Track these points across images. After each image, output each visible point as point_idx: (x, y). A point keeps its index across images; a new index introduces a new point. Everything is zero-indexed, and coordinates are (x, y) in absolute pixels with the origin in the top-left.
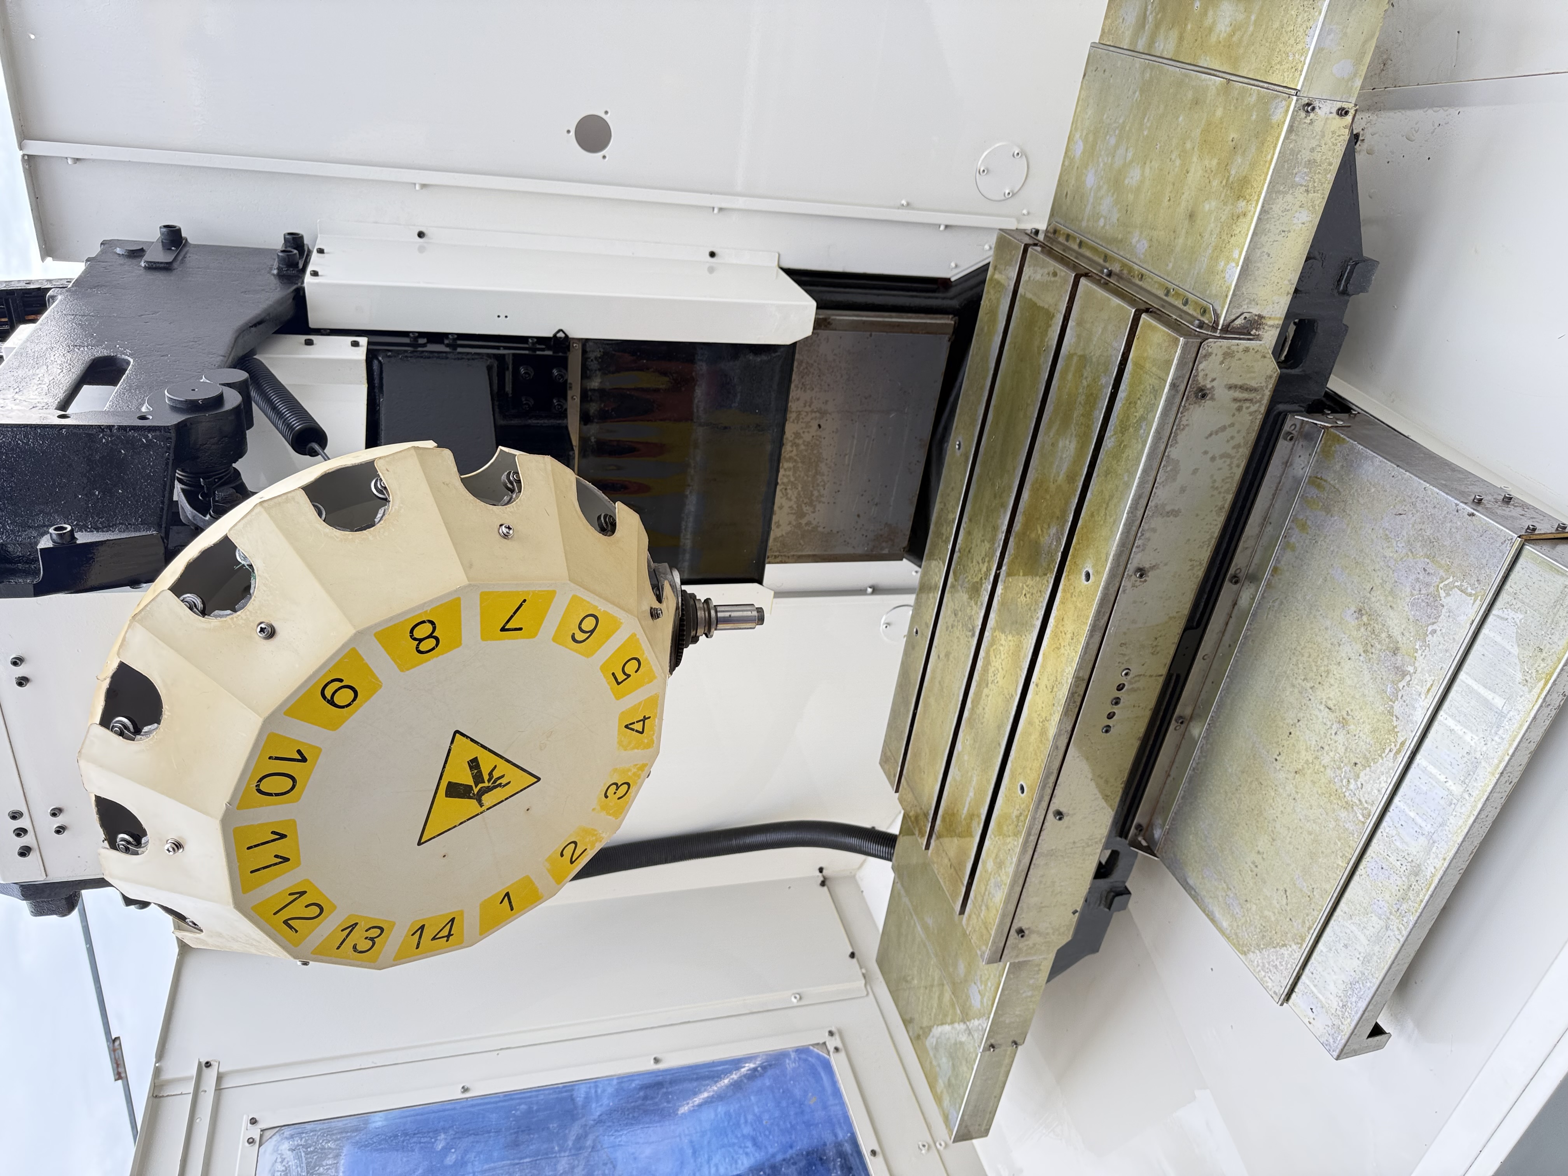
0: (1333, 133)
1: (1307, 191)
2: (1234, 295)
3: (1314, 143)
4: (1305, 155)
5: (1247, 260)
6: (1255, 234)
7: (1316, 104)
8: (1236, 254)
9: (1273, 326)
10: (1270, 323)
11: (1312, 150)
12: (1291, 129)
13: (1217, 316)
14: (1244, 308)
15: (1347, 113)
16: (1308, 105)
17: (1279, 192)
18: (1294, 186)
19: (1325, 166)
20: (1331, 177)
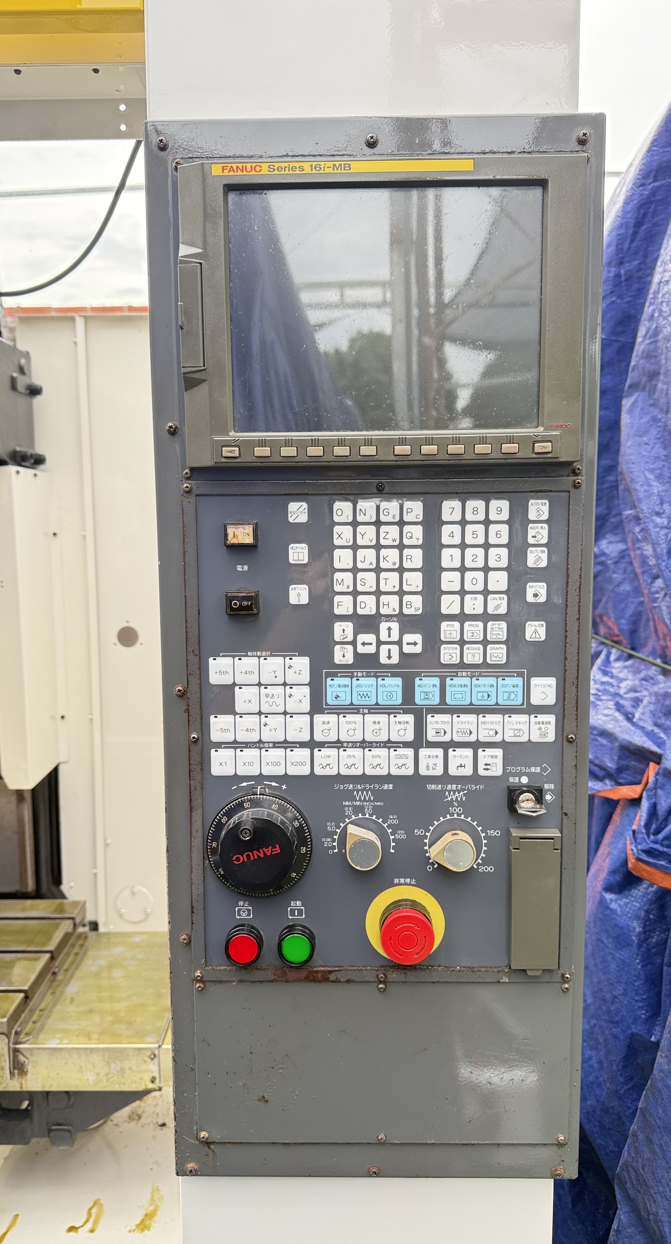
0: (141, 1079)
1: (107, 1075)
2: (39, 1049)
3: (134, 1068)
4: (126, 1065)
5: (61, 1049)
6: (77, 1049)
7: (156, 1060)
8: (65, 1041)
9: (22, 1084)
10: (24, 1082)
11: (130, 1068)
12: (140, 1049)
13: (24, 1043)
14: (31, 1059)
15: (153, 1082)
16: (155, 1056)
17: (104, 1055)
18: (109, 1064)
19: (123, 1081)
20: (117, 1088)
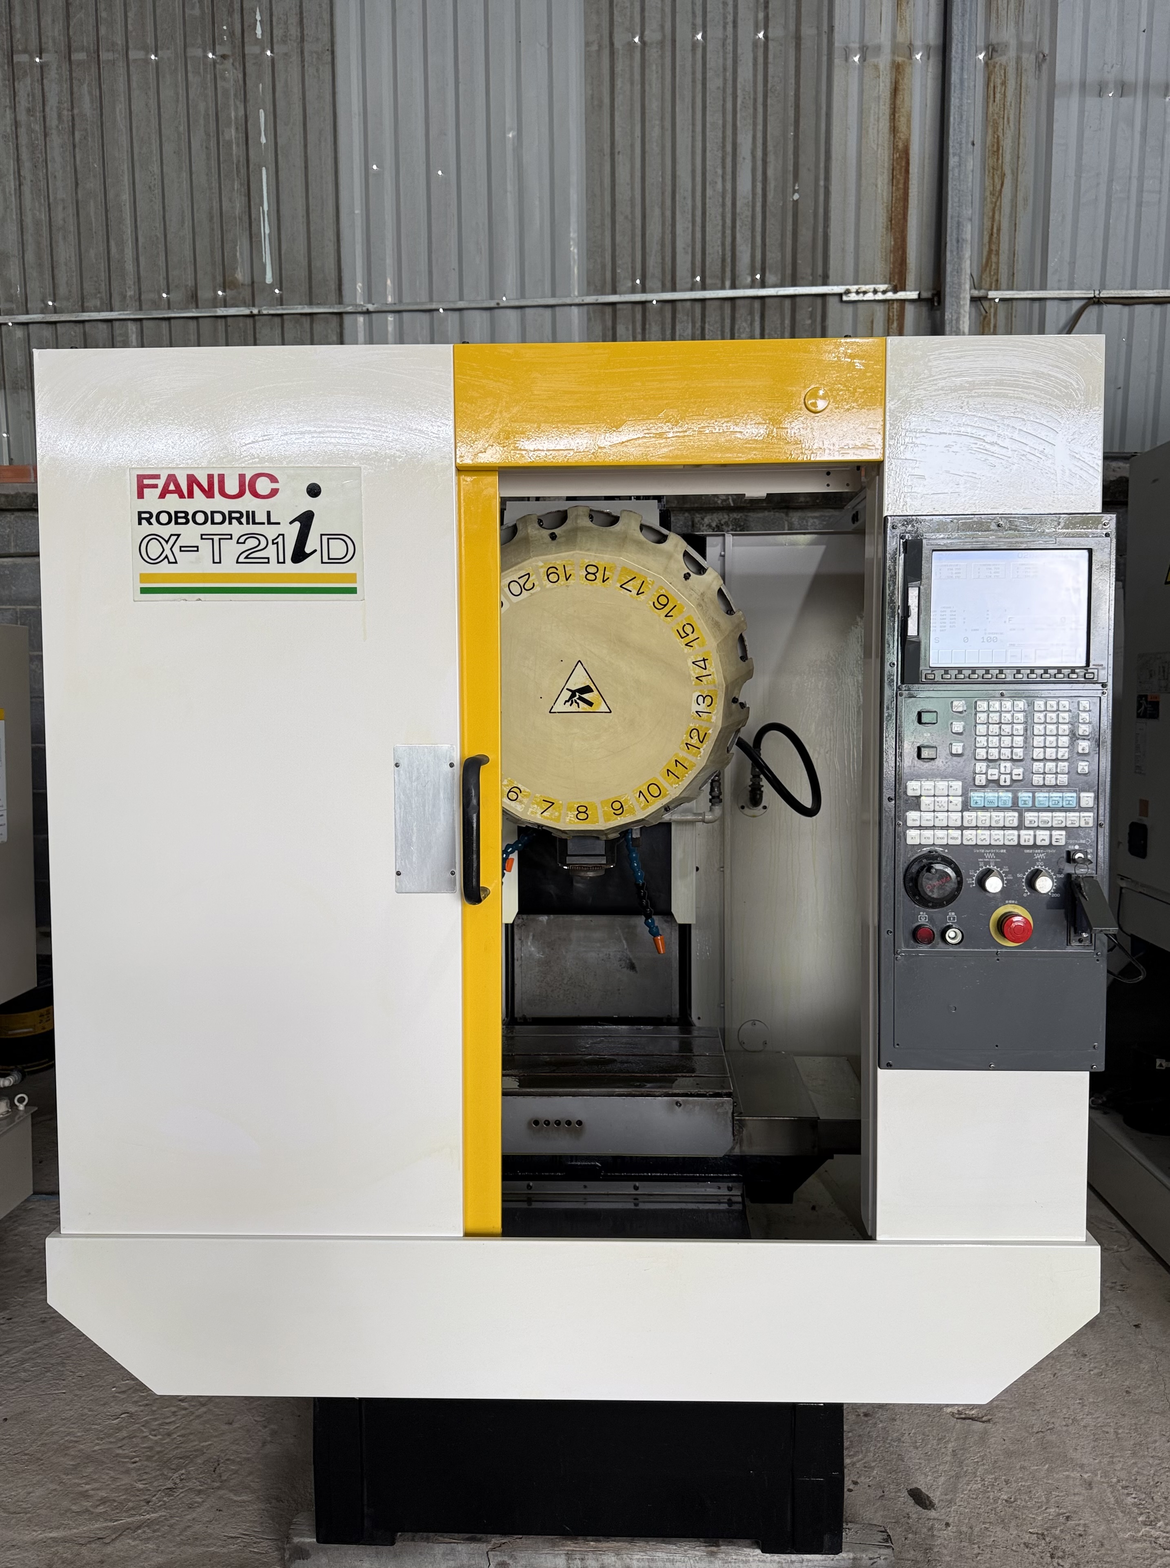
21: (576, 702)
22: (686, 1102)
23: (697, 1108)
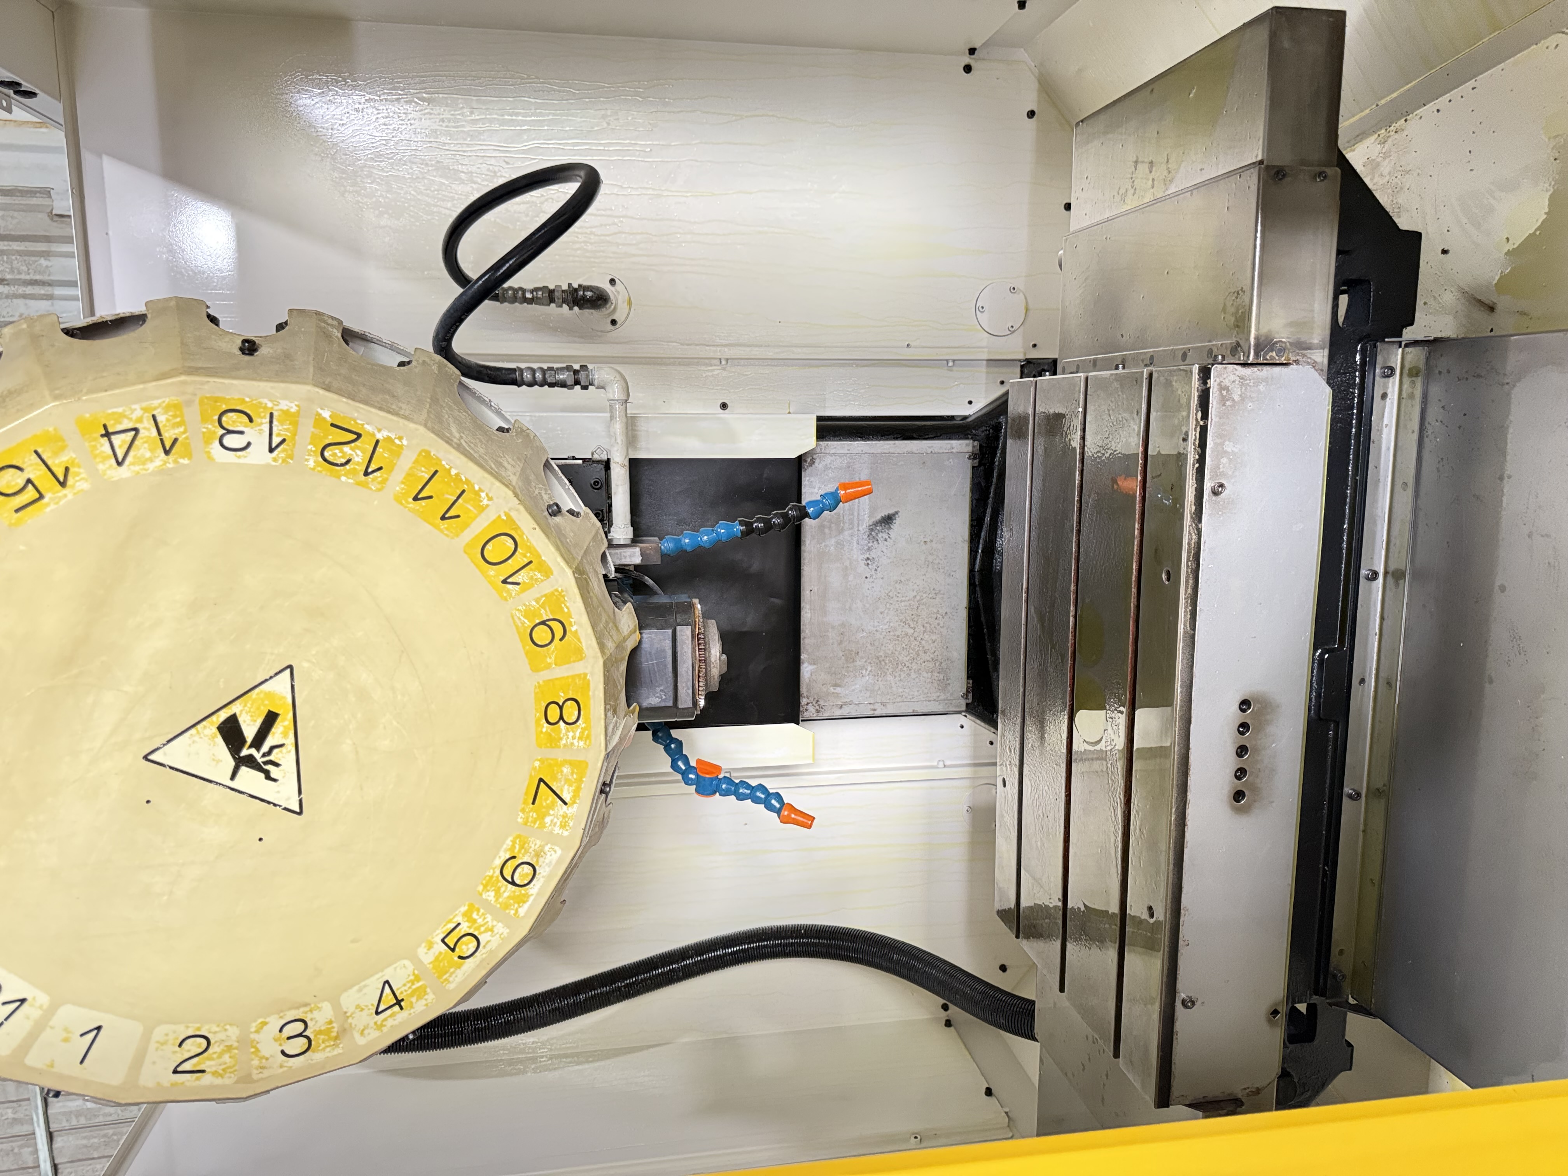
21: (269, 752)
22: (1215, 474)
23: (1229, 447)
